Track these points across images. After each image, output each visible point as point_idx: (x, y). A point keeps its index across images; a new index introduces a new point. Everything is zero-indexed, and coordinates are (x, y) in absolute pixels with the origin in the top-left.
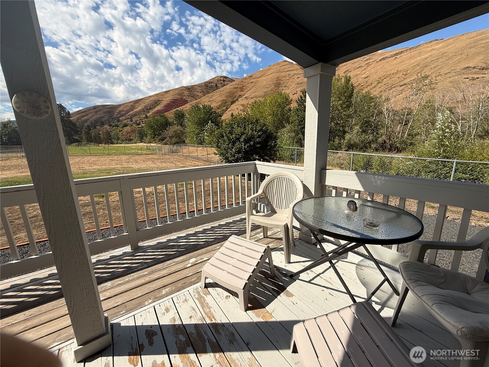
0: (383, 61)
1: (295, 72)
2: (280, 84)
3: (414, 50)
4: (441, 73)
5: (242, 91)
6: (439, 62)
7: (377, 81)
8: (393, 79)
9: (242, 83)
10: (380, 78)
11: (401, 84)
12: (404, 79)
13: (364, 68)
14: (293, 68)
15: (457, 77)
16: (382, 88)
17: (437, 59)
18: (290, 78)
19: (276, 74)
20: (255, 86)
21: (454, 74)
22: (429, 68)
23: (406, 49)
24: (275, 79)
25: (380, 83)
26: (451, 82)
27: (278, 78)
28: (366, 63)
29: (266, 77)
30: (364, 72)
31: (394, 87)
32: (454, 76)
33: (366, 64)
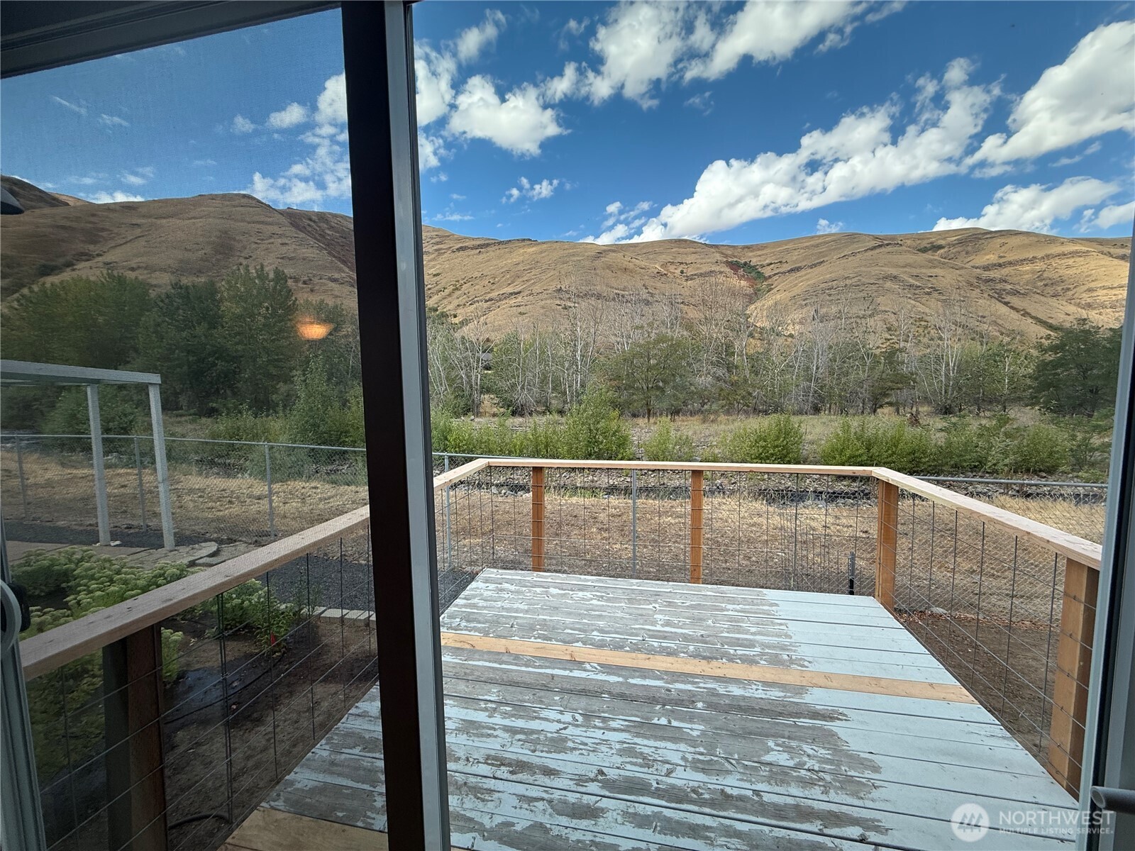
0: (461, 253)
1: (276, 229)
2: (231, 249)
3: (504, 246)
4: (533, 292)
5: (94, 242)
6: (532, 274)
7: (453, 285)
8: (477, 287)
9: (92, 219)
10: (458, 281)
11: (487, 298)
12: (492, 290)
13: (433, 256)
14: (271, 220)
15: (548, 302)
16: (460, 299)
17: (530, 269)
18: (263, 240)
19: (218, 221)
20: (145, 238)
21: (546, 296)
22: (521, 280)
23: (493, 241)
24: (218, 234)
25: (457, 289)
26: (543, 308)
27: (226, 233)
28: (435, 248)
29: (188, 222)
30: (433, 263)
31: (478, 301)
32: (546, 299)
33: (436, 250)
